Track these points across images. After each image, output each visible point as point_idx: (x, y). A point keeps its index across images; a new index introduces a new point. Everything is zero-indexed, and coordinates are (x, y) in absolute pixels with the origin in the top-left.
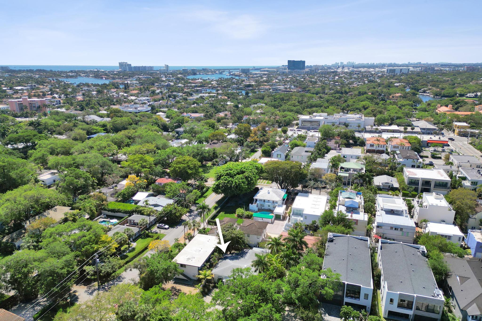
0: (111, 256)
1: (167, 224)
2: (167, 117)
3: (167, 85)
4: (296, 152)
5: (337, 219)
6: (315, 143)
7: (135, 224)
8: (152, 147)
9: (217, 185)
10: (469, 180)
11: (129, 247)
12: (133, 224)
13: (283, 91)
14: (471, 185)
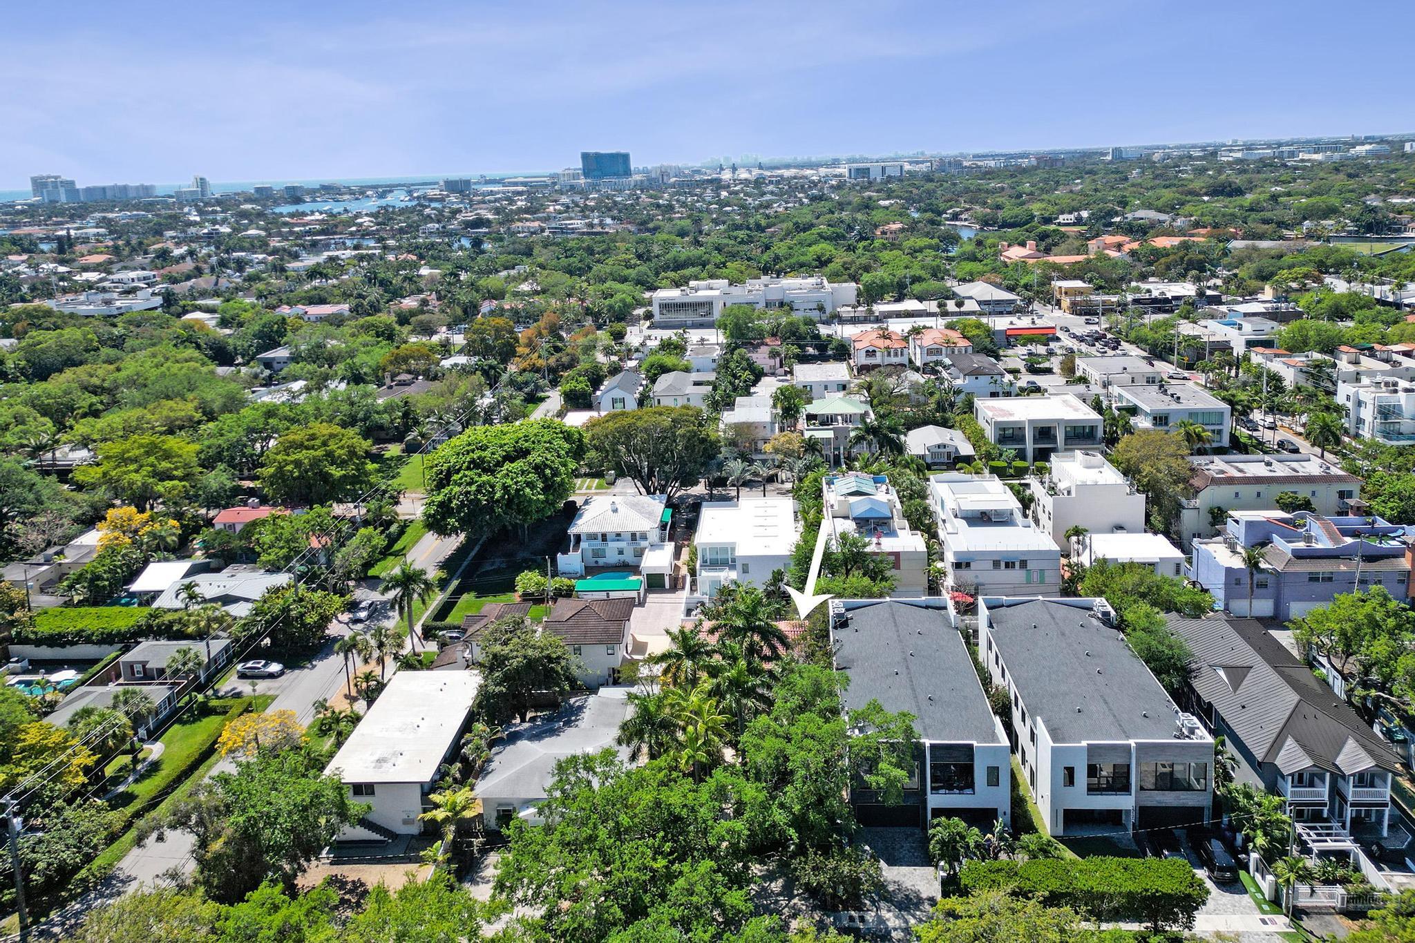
0: (70, 802)
1: (274, 661)
2: (224, 323)
3: (209, 236)
4: (670, 387)
5: (841, 557)
6: (714, 361)
7: (149, 676)
8: (186, 409)
9: (442, 505)
10: (1146, 414)
11: (135, 761)
12: (141, 679)
13: (583, 233)
14: (1155, 424)
